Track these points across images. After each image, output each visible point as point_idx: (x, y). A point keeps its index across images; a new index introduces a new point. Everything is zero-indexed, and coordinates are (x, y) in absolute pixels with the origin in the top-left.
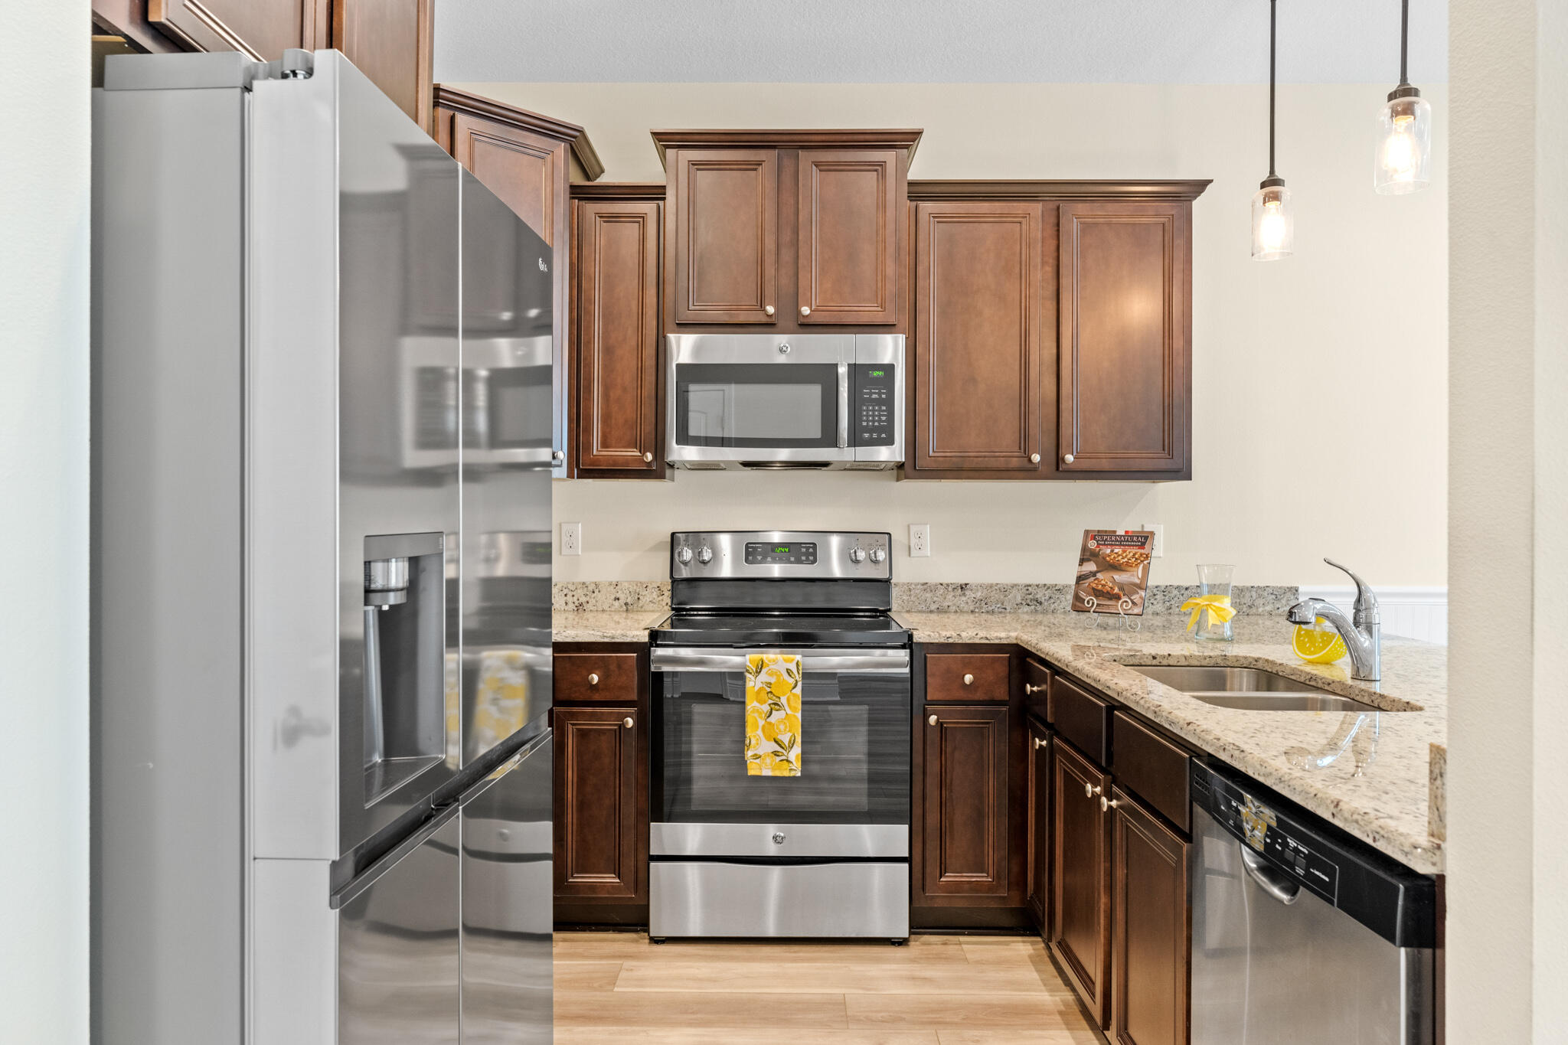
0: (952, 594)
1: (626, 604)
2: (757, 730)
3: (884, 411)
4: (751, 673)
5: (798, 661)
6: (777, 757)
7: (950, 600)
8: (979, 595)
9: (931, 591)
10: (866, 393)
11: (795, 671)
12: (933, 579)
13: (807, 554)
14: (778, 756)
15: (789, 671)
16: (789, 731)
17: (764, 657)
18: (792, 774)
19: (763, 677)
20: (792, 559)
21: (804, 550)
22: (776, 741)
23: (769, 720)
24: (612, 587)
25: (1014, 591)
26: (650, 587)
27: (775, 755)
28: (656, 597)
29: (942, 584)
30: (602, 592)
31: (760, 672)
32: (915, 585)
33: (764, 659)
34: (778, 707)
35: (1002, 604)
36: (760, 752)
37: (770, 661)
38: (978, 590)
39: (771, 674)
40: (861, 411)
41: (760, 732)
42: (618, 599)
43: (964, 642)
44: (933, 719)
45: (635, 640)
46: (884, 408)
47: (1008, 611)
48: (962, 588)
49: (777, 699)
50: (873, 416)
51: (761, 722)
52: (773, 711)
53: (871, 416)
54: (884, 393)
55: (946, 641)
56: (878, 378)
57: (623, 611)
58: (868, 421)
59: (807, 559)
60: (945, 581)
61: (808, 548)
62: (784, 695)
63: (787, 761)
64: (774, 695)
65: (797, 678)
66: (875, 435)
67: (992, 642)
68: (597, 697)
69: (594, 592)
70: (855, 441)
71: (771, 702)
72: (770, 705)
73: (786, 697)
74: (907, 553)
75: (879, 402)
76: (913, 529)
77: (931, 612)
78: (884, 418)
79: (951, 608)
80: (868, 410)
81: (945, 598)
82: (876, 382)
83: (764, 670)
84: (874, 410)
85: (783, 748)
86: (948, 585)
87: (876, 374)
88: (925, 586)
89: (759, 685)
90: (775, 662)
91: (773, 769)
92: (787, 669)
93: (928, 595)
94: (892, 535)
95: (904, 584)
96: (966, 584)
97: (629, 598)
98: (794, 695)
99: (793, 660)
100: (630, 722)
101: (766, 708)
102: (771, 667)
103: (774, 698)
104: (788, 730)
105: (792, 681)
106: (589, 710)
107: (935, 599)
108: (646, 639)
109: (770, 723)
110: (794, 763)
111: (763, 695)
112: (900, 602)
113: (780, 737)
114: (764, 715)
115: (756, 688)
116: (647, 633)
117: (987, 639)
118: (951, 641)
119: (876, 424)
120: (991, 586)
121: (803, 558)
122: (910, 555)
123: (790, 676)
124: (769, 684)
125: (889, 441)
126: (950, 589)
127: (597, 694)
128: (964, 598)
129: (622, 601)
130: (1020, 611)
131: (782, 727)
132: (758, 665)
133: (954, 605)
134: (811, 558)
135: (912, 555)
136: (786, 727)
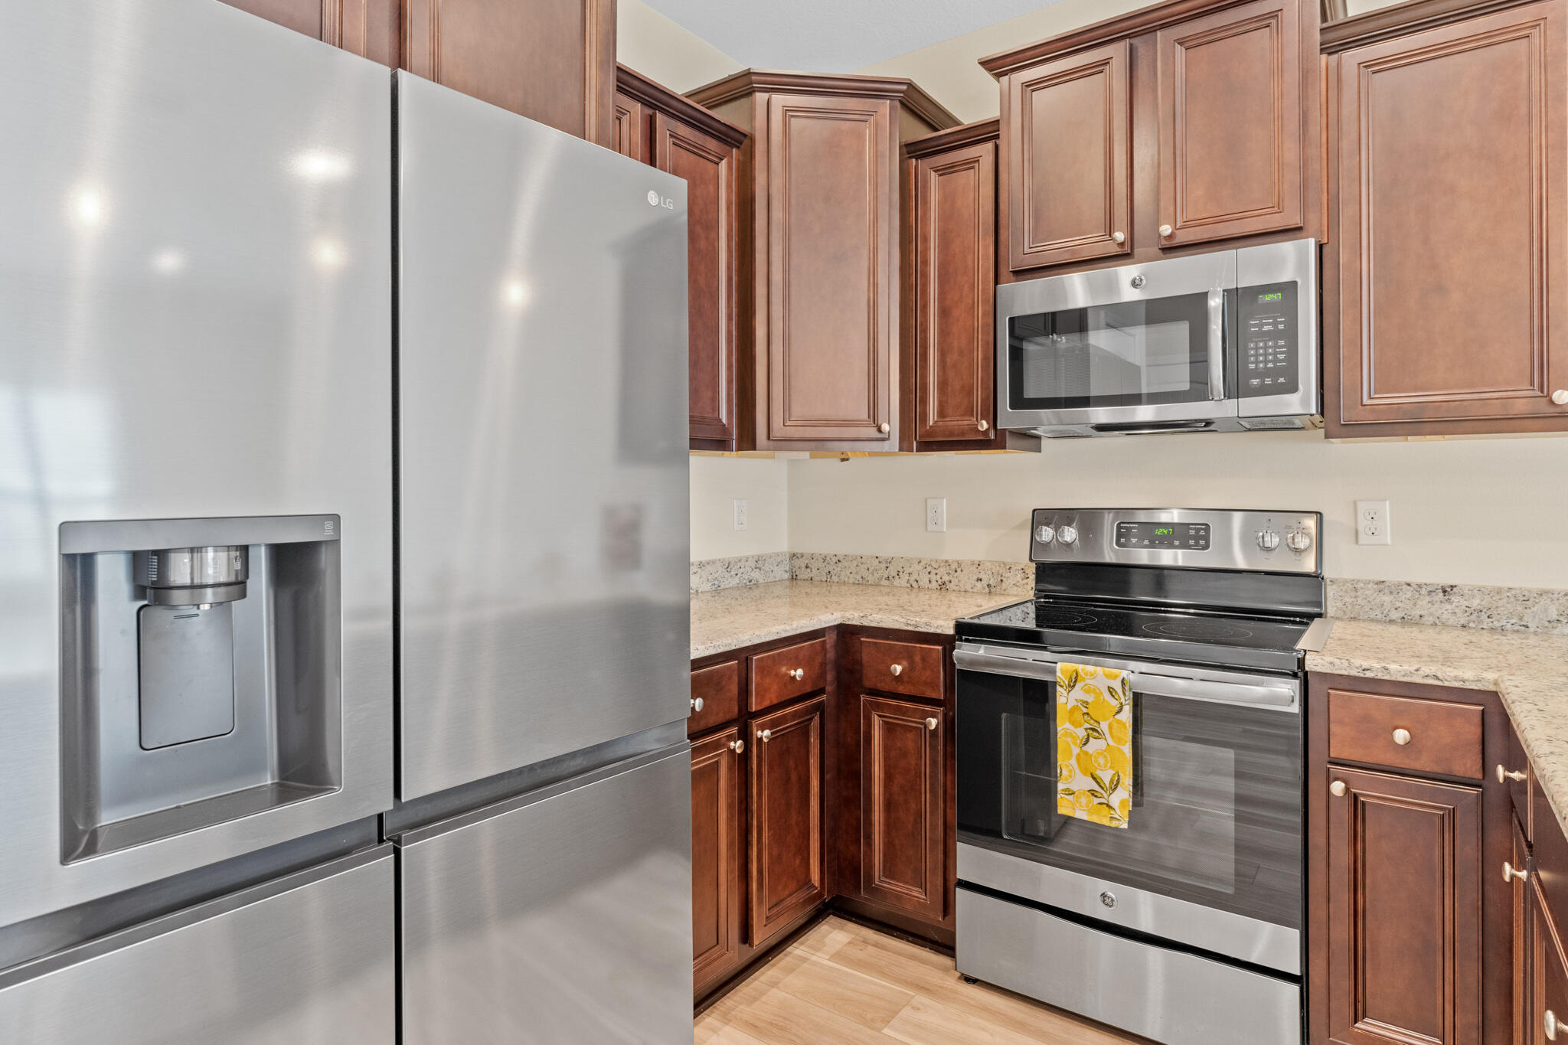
0: (1428, 599)
1: (989, 586)
2: (1070, 759)
3: (1282, 347)
4: (1062, 686)
5: (1123, 679)
6: (1095, 799)
7: (1423, 606)
8: (1475, 603)
9: (1391, 593)
10: (1254, 326)
11: (1119, 689)
12: (1393, 576)
13: (1197, 538)
14: (1096, 796)
15: (1111, 690)
16: (1111, 768)
17: (1080, 667)
18: (1114, 824)
19: (1078, 693)
20: (1177, 543)
21: (1192, 532)
22: (1094, 778)
23: (1084, 748)
24: (975, 567)
25: (1543, 601)
26: (1014, 568)
27: (1093, 794)
28: (1020, 580)
29: (1409, 585)
30: (963, 572)
31: (1074, 686)
32: (1364, 584)
33: (1080, 670)
34: (1096, 734)
35: (1521, 619)
36: (1074, 787)
37: (1086, 674)
38: (1473, 596)
39: (1087, 690)
40: (1246, 349)
41: (1073, 762)
42: (981, 580)
43: (1393, 679)
44: (1337, 788)
45: (939, 631)
46: (1282, 343)
47: (1532, 630)
48: (1445, 592)
49: (1095, 724)
50: (1266, 355)
51: (1076, 750)
52: (1091, 738)
53: (1259, 356)
54: (1281, 323)
55: (1362, 675)
56: (1271, 304)
57: (985, 593)
58: (1257, 362)
59: (1197, 544)
60: (1415, 579)
61: (1198, 530)
62: (1105, 719)
63: (1108, 805)
64: (1091, 718)
65: (1123, 700)
66: (1268, 381)
67: (1446, 684)
68: (902, 689)
69: (956, 571)
70: (1235, 389)
71: (1087, 726)
72: (1086, 729)
73: (1107, 723)
74: (1353, 538)
75: (1275, 335)
76: (1362, 507)
77: (1391, 621)
78: (1281, 357)
79: (1423, 619)
80: (1257, 348)
81: (1415, 604)
82: (1270, 308)
83: (1079, 685)
84: (1266, 348)
85: (1103, 788)
86: (1420, 586)
87: (1269, 298)
88: (1382, 586)
89: (1072, 703)
90: (1093, 676)
91: (1089, 812)
92: (1109, 687)
93: (1387, 598)
94: (1325, 518)
95: (1345, 581)
96: (1452, 587)
97: (992, 580)
98: (1119, 722)
99: (1116, 677)
100: (933, 722)
101: (1081, 733)
102: (1088, 682)
103: (1092, 721)
104: (1109, 765)
105: (1115, 703)
106: (894, 702)
107: (1398, 604)
108: (951, 632)
109: (1086, 753)
110: (1118, 811)
111: (1078, 716)
112: (1340, 604)
113: (1099, 773)
114: (1078, 741)
115: (1069, 706)
116: (952, 624)
117: (1437, 678)
118: (1369, 674)
119: (1270, 365)
120: (1499, 591)
121: (1192, 542)
122: (1357, 542)
123: (1113, 696)
124: (1086, 704)
125: (1292, 387)
126: (1424, 591)
128: (1448, 606)
129: (984, 583)
130: (1555, 631)
131: (1102, 761)
132: (1071, 677)
133: (1431, 614)
134: (1202, 542)
135: (1360, 542)
136: (1106, 761)
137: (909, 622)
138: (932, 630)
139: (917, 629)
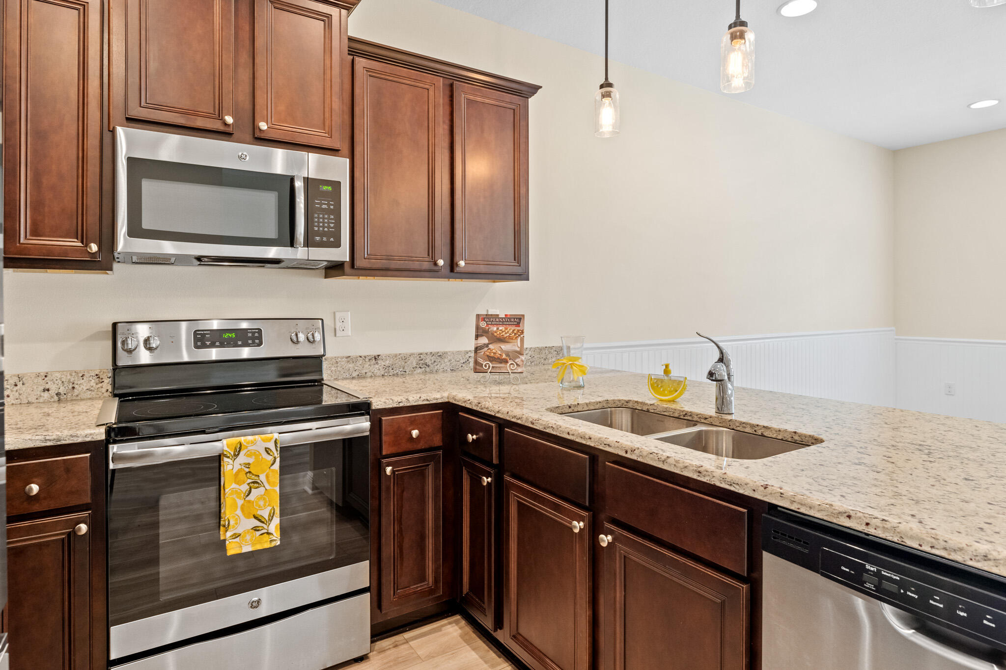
0: (369, 363)
1: (58, 394)
2: (236, 511)
3: (332, 219)
4: (228, 457)
5: (276, 440)
6: (256, 532)
7: (367, 368)
8: (387, 363)
9: (353, 362)
10: (318, 204)
11: (273, 449)
12: (354, 352)
13: (253, 338)
14: (258, 530)
15: (267, 450)
16: (269, 505)
17: (242, 439)
18: (273, 544)
19: (242, 459)
20: (240, 343)
21: (250, 335)
22: (255, 517)
23: (248, 499)
24: (40, 379)
25: (412, 358)
26: (87, 375)
27: (255, 530)
28: (94, 385)
29: (361, 357)
30: (26, 385)
31: (238, 454)
32: (341, 359)
33: (243, 441)
34: (256, 485)
35: (404, 369)
36: (239, 530)
37: (248, 443)
38: (386, 360)
39: (248, 455)
40: (313, 218)
41: (239, 512)
42: (48, 390)
43: (411, 405)
44: (389, 470)
45: (88, 439)
46: (332, 217)
47: (407, 373)
48: (375, 359)
49: (256, 478)
50: (324, 223)
51: (240, 502)
52: (252, 489)
53: (322, 223)
54: (332, 205)
55: (398, 406)
56: (327, 192)
57: (54, 402)
58: (319, 226)
59: (254, 342)
60: (363, 354)
61: (253, 333)
62: (263, 472)
63: (268, 533)
64: (253, 474)
65: (276, 455)
66: (325, 239)
67: (431, 402)
68: (37, 508)
69: (16, 385)
70: (308, 243)
71: (250, 481)
72: (249, 484)
73: (265, 474)
74: (333, 334)
75: (328, 211)
76: (338, 315)
77: (353, 378)
78: (332, 225)
79: (367, 374)
80: (319, 218)
81: (363, 367)
82: (325, 194)
83: (242, 453)
84: (324, 218)
85: (263, 522)
86: (365, 357)
87: (325, 188)
88: (349, 359)
89: (237, 467)
90: (254, 443)
91: (253, 545)
92: (266, 448)
93: (351, 365)
94: (324, 320)
95: (332, 358)
96: (378, 356)
97: (62, 388)
98: (273, 471)
99: (270, 440)
100: (83, 528)
101: (245, 488)
102: (250, 448)
103: (254, 476)
104: (267, 504)
105: (270, 458)
106: (26, 523)
107: (356, 368)
108: (103, 437)
109: (249, 502)
110: (274, 534)
111: (242, 476)
112: (329, 372)
113: (260, 513)
114: (242, 495)
115: (235, 470)
116: (102, 430)
117: (428, 400)
118: (401, 405)
119: (326, 229)
120: (396, 356)
121: (250, 342)
122: (335, 335)
123: (269, 454)
124: (248, 465)
125: (337, 244)
126: (367, 360)
127: (37, 505)
128: (377, 366)
129: (53, 392)
130: (415, 372)
131: (262, 503)
132: (236, 448)
133: (370, 371)
134: (257, 341)
135: (337, 335)
136: (265, 503)
137: (48, 438)
138: (80, 440)
139: (59, 443)
